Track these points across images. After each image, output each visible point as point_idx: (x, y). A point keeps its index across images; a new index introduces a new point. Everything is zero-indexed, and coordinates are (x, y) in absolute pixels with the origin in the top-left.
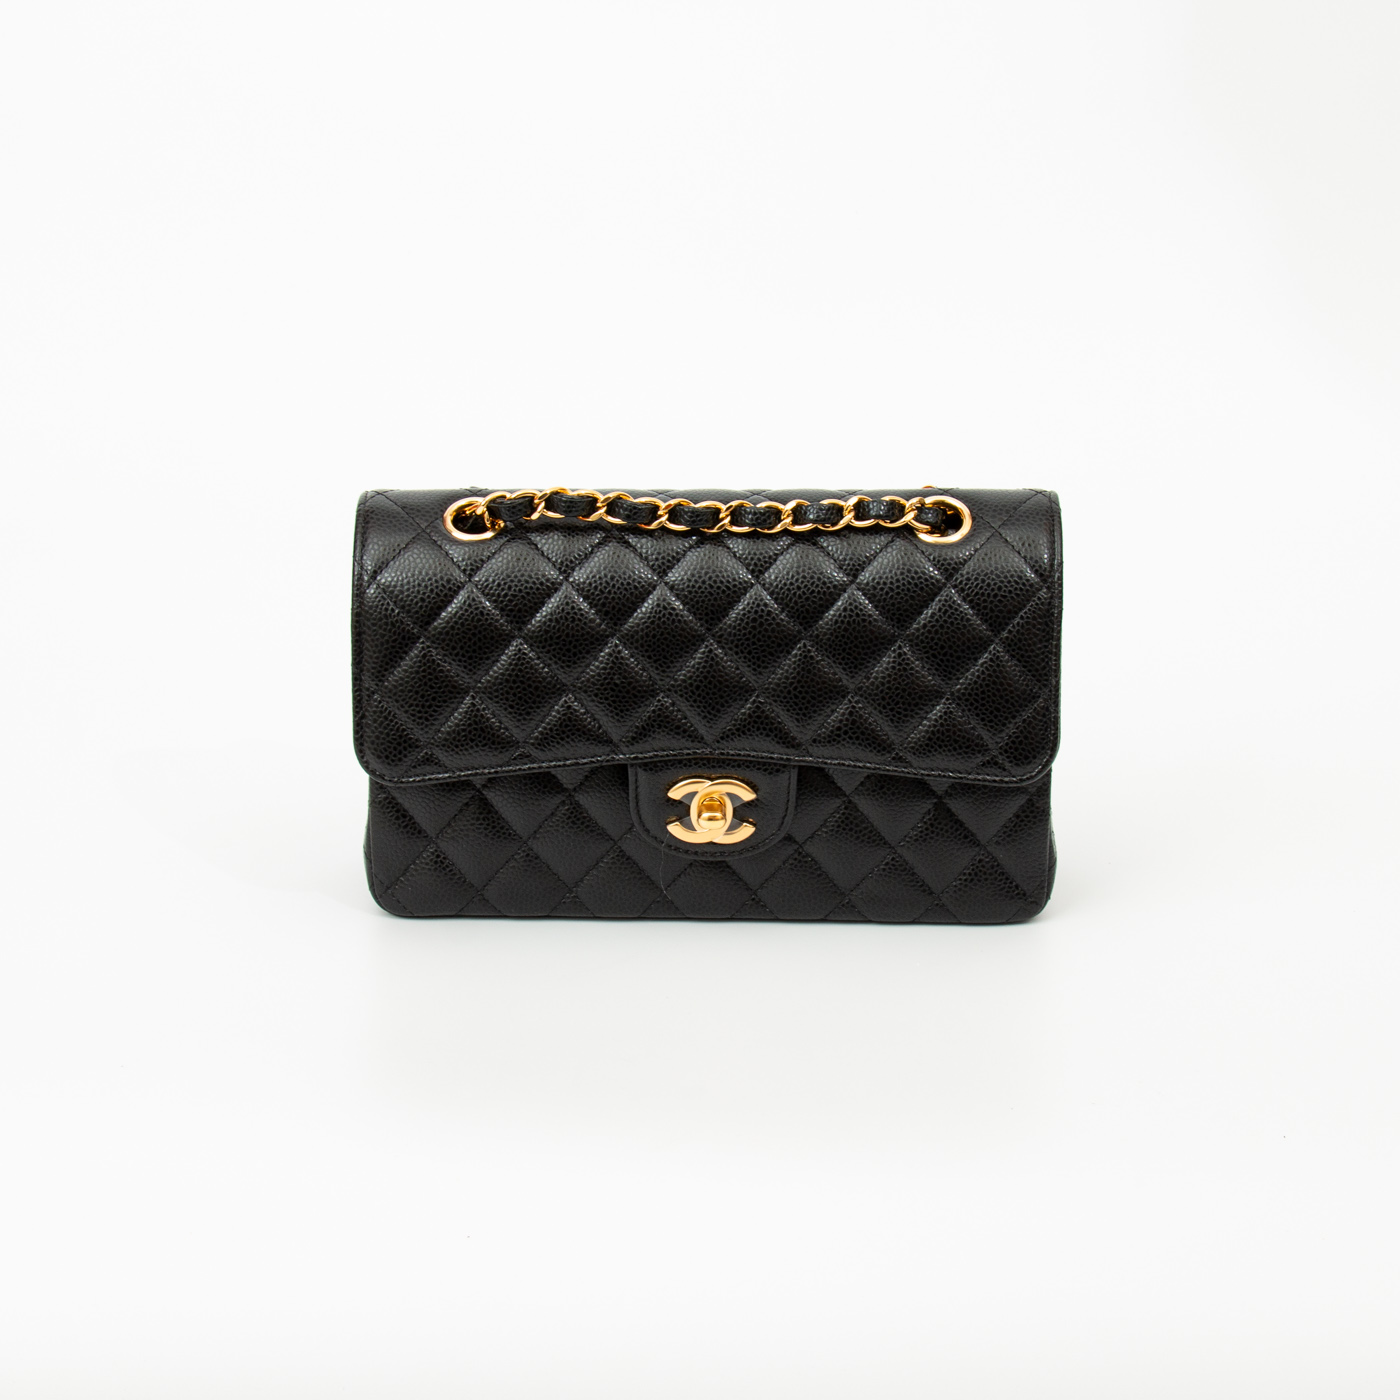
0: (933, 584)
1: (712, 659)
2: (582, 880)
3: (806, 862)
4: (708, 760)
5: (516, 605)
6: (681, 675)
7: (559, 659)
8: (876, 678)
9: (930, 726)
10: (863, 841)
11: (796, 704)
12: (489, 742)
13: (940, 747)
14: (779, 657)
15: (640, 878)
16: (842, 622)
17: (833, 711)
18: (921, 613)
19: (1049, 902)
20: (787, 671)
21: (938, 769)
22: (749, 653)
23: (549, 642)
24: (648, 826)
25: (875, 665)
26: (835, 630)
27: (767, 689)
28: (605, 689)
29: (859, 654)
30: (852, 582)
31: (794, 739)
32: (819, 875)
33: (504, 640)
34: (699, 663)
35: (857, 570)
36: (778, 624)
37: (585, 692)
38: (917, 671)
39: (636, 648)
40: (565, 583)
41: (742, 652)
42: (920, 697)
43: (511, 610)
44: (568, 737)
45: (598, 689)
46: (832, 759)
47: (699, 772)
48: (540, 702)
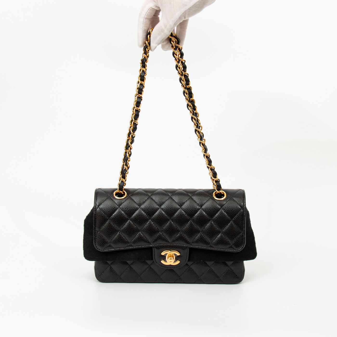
0: (218, 208)
1: (171, 224)
2: (142, 274)
3: (191, 270)
4: (170, 246)
5: (129, 212)
6: (164, 228)
7: (138, 224)
8: (206, 229)
9: (217, 239)
10: (203, 265)
11: (189, 234)
12: (123, 242)
13: (220, 243)
14: (185, 224)
15: (155, 274)
16: (199, 216)
17: (197, 236)
18: (216, 215)
19: (243, 279)
20: (187, 227)
21: (219, 248)
22: (179, 223)
23: (136, 221)
24: (157, 261)
25: (206, 226)
26: (197, 218)
27: (183, 231)
28: (148, 231)
29: (202, 223)
30: (201, 208)
31: (188, 242)
32: (194, 273)
33: (126, 220)
34: (168, 225)
35: (202, 205)
36: (185, 217)
37: (144, 231)
38: (215, 227)
39: (155, 222)
40: (139, 208)
41: (177, 223)
42: (216, 233)
43: (128, 214)
44: (140, 241)
45: (146, 231)
46: (197, 246)
47: (168, 249)
48: (134, 234)
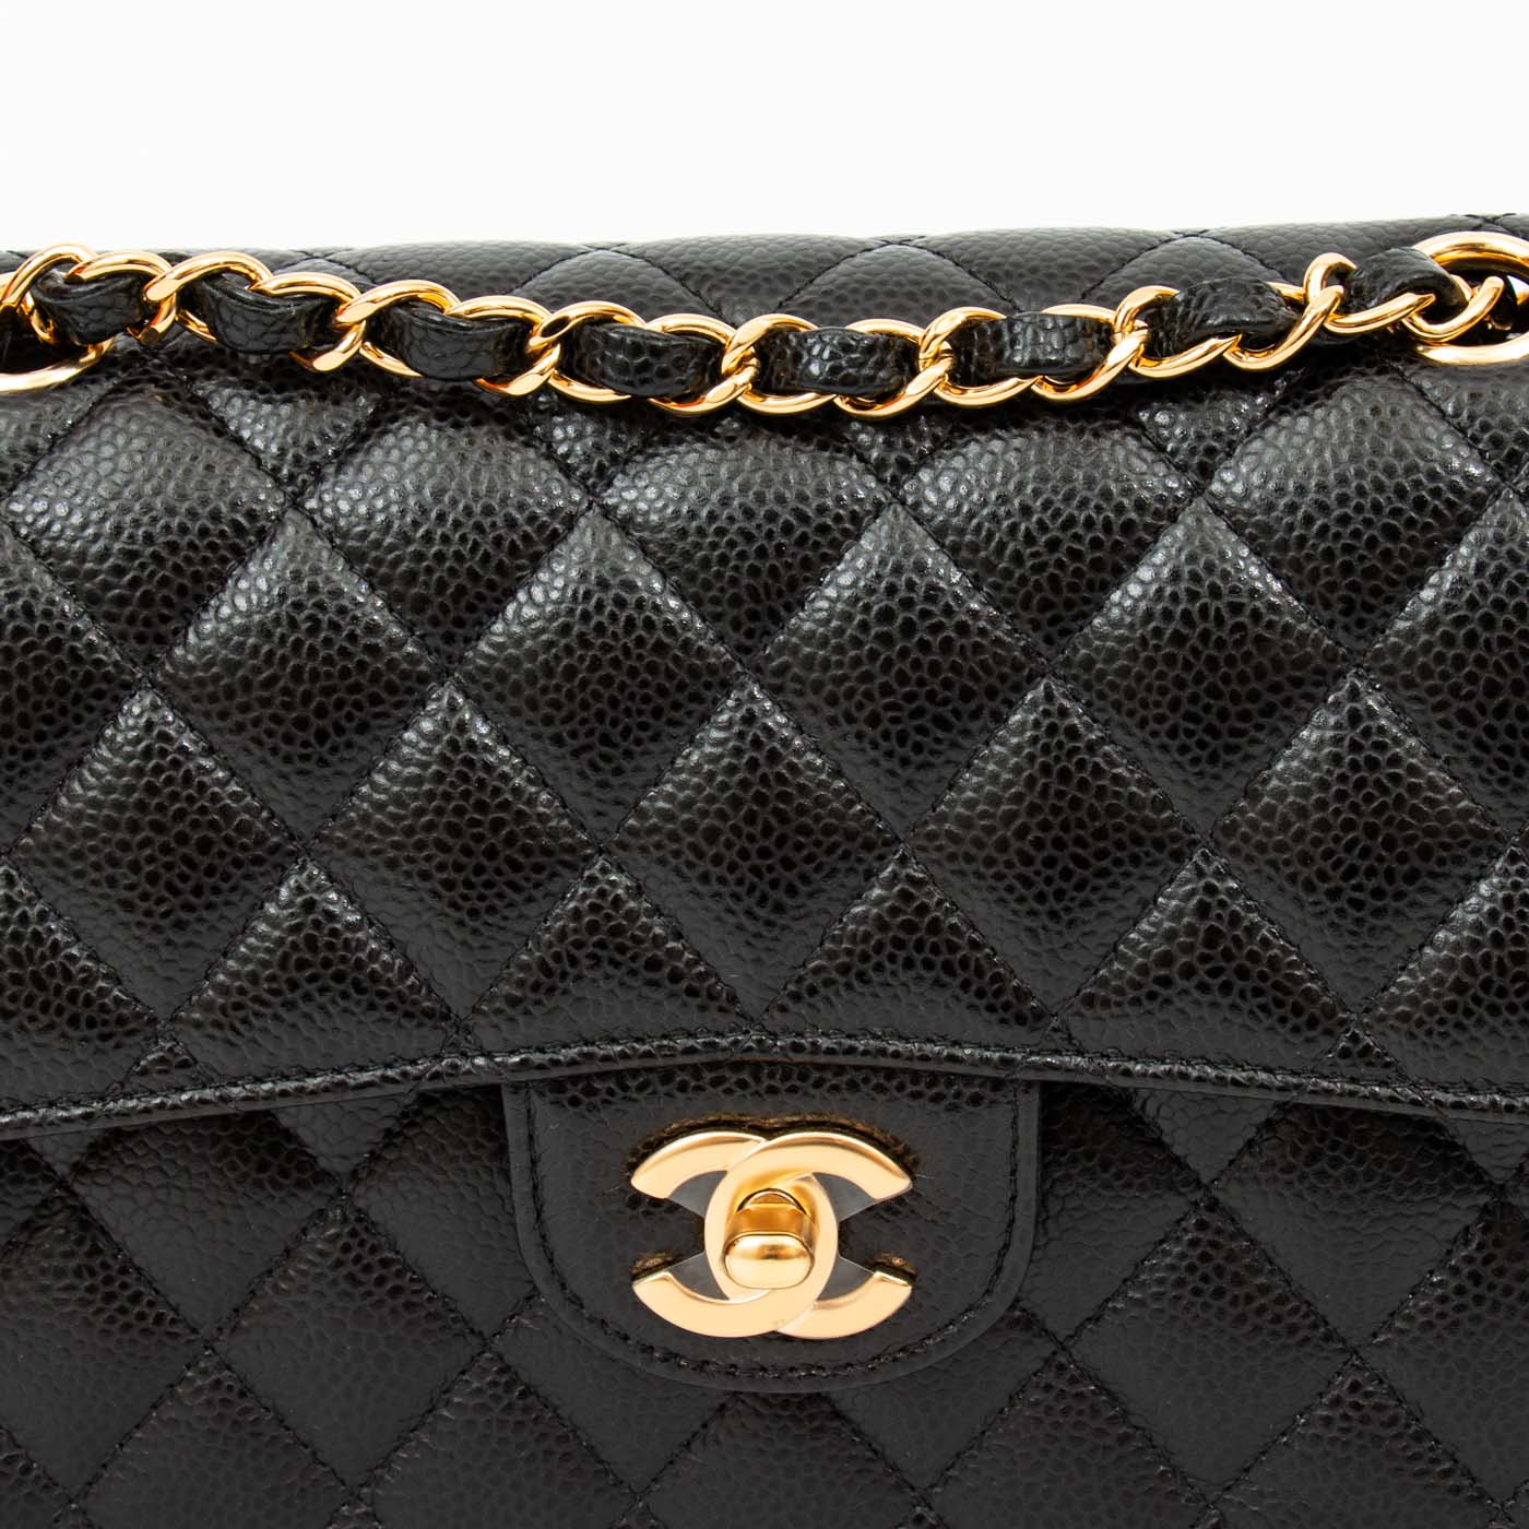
0: (1453, 487)
1: (757, 743)
2: (386, 1463)
3: (1080, 1396)
4: (756, 1067)
5: (135, 582)
6: (658, 801)
7: (274, 751)
8: (1280, 795)
9: (1457, 947)
10: (1257, 1329)
11: (1028, 883)
12: (62, 1021)
13: (1494, 1010)
14: (966, 733)
15: (566, 1456)
16: (1167, 615)
17: (1147, 905)
18: (1420, 582)
20: (994, 778)
21: (1490, 1085)
22: (874, 720)
23: (240, 699)
24: (577, 1285)
25: (1274, 755)
26: (1143, 641)
27: (932, 836)
28: (421, 846)
29: (1223, 715)
30: (1197, 490)
31: (1022, 994)
32: (1124, 1439)
33: (99, 695)
34: (714, 759)
35: (1211, 451)
36: (962, 628)
37: (359, 854)
38: (1413, 770)
39: (515, 712)
40: (290, 514)
41: (850, 719)
42: (1425, 853)
43: (122, 601)
44: (307, 997)
45: (396, 846)
46: (1147, 1057)
47: (729, 1111)
48: (216, 890)
